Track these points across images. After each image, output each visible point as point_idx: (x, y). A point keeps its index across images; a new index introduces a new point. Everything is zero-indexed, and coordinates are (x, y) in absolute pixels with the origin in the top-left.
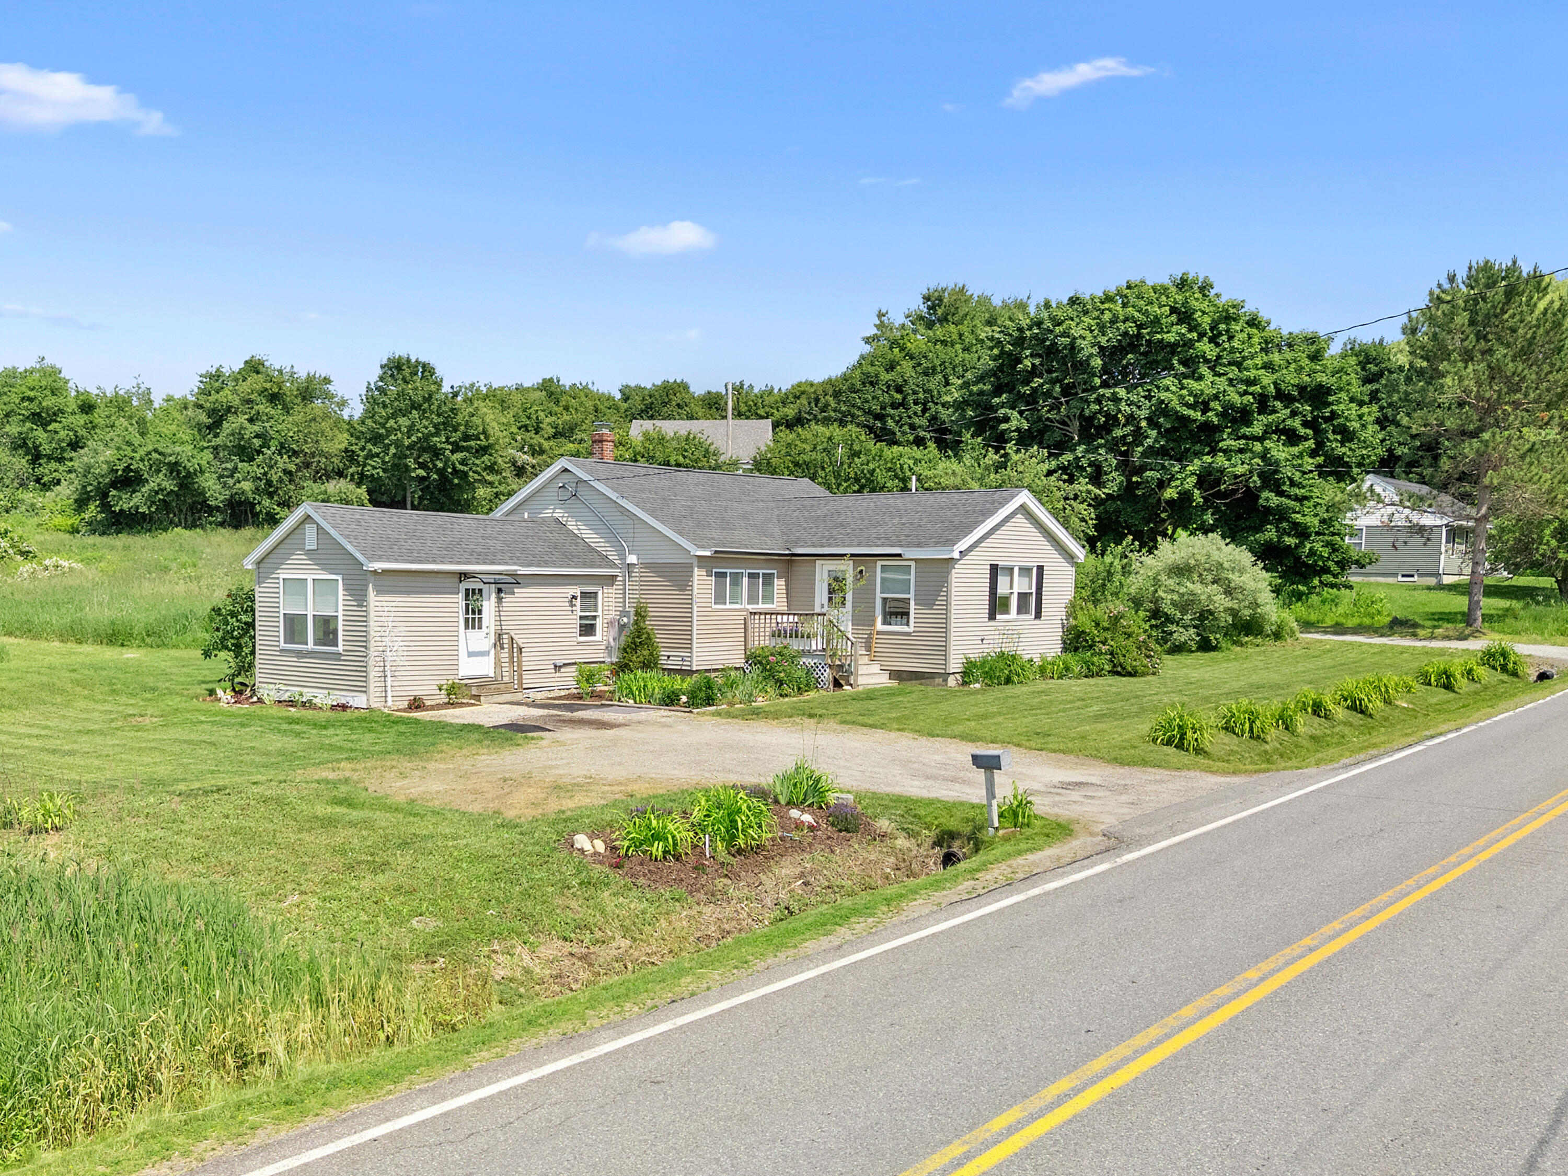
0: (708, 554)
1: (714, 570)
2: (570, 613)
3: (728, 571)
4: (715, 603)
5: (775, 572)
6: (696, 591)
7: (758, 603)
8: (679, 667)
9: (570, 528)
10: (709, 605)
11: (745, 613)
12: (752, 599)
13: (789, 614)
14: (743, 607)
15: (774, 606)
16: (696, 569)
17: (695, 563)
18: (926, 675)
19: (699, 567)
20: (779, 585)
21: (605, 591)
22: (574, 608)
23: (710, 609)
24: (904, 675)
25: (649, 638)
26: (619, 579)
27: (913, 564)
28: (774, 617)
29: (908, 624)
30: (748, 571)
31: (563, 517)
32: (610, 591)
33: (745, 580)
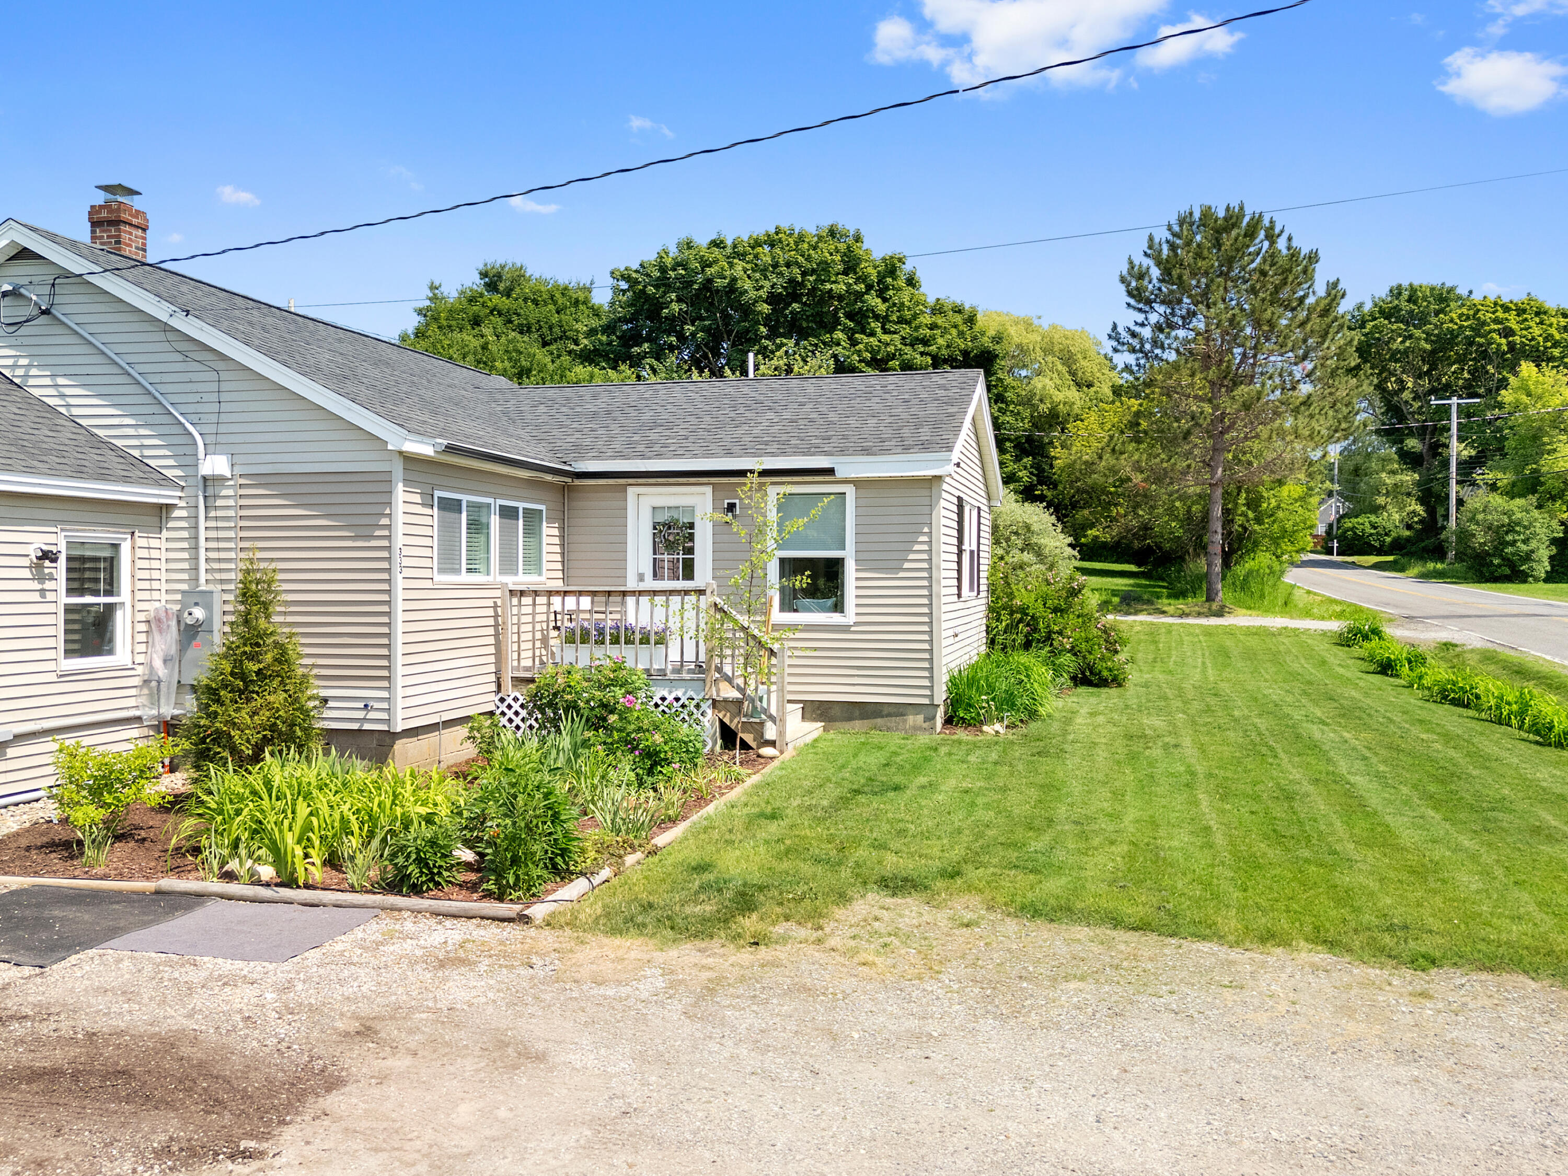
0: (426, 449)
1: (437, 494)
2: (36, 597)
3: (465, 498)
4: (441, 571)
5: (543, 507)
6: (400, 540)
7: (516, 574)
8: (355, 726)
9: (36, 392)
10: (427, 573)
11: (498, 593)
12: (508, 566)
13: (566, 593)
14: (490, 579)
15: (542, 579)
16: (400, 485)
17: (398, 469)
18: (886, 710)
19: (406, 482)
20: (549, 532)
21: (141, 542)
22: (48, 585)
23: (428, 584)
24: (836, 711)
25: (282, 658)
26: (176, 513)
27: (850, 490)
28: (542, 600)
29: (838, 607)
30: (500, 502)
31: (15, 366)
32: (154, 543)
33: (495, 521)
